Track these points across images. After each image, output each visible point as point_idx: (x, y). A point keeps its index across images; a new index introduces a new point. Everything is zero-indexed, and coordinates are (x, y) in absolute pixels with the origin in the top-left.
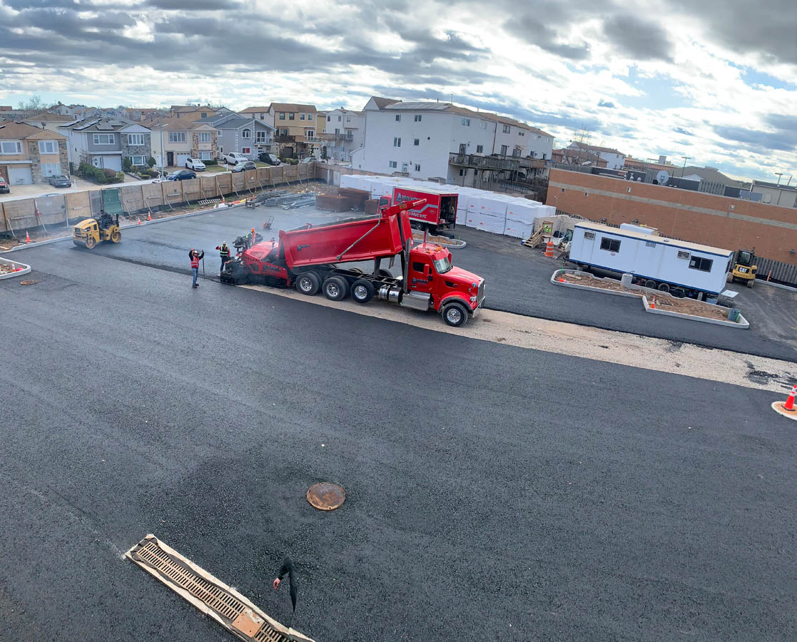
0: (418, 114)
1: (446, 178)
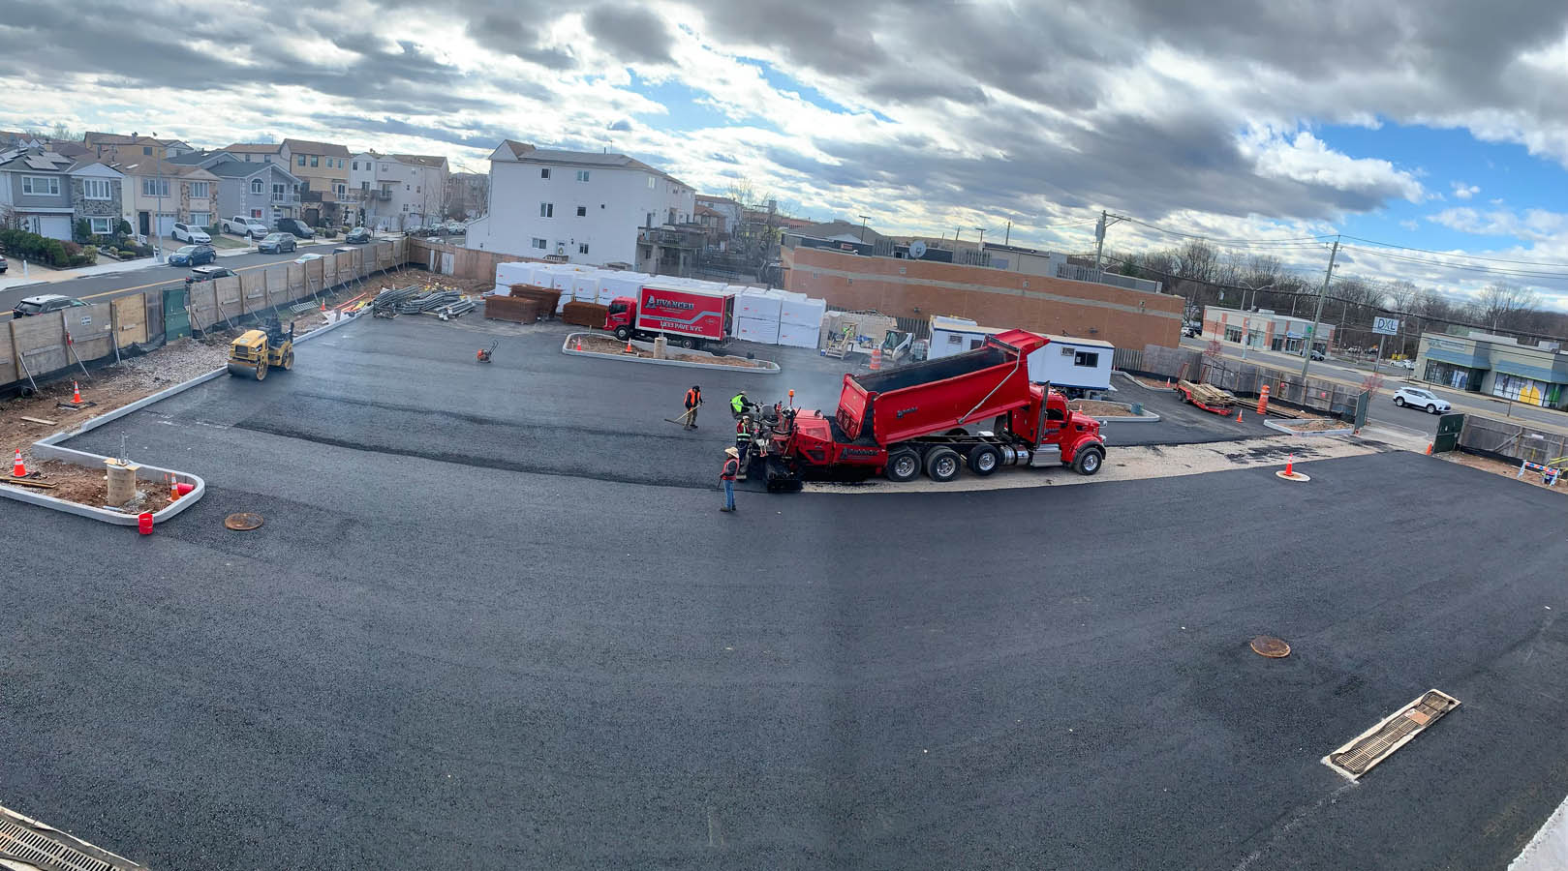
0: (584, 170)
1: (633, 264)
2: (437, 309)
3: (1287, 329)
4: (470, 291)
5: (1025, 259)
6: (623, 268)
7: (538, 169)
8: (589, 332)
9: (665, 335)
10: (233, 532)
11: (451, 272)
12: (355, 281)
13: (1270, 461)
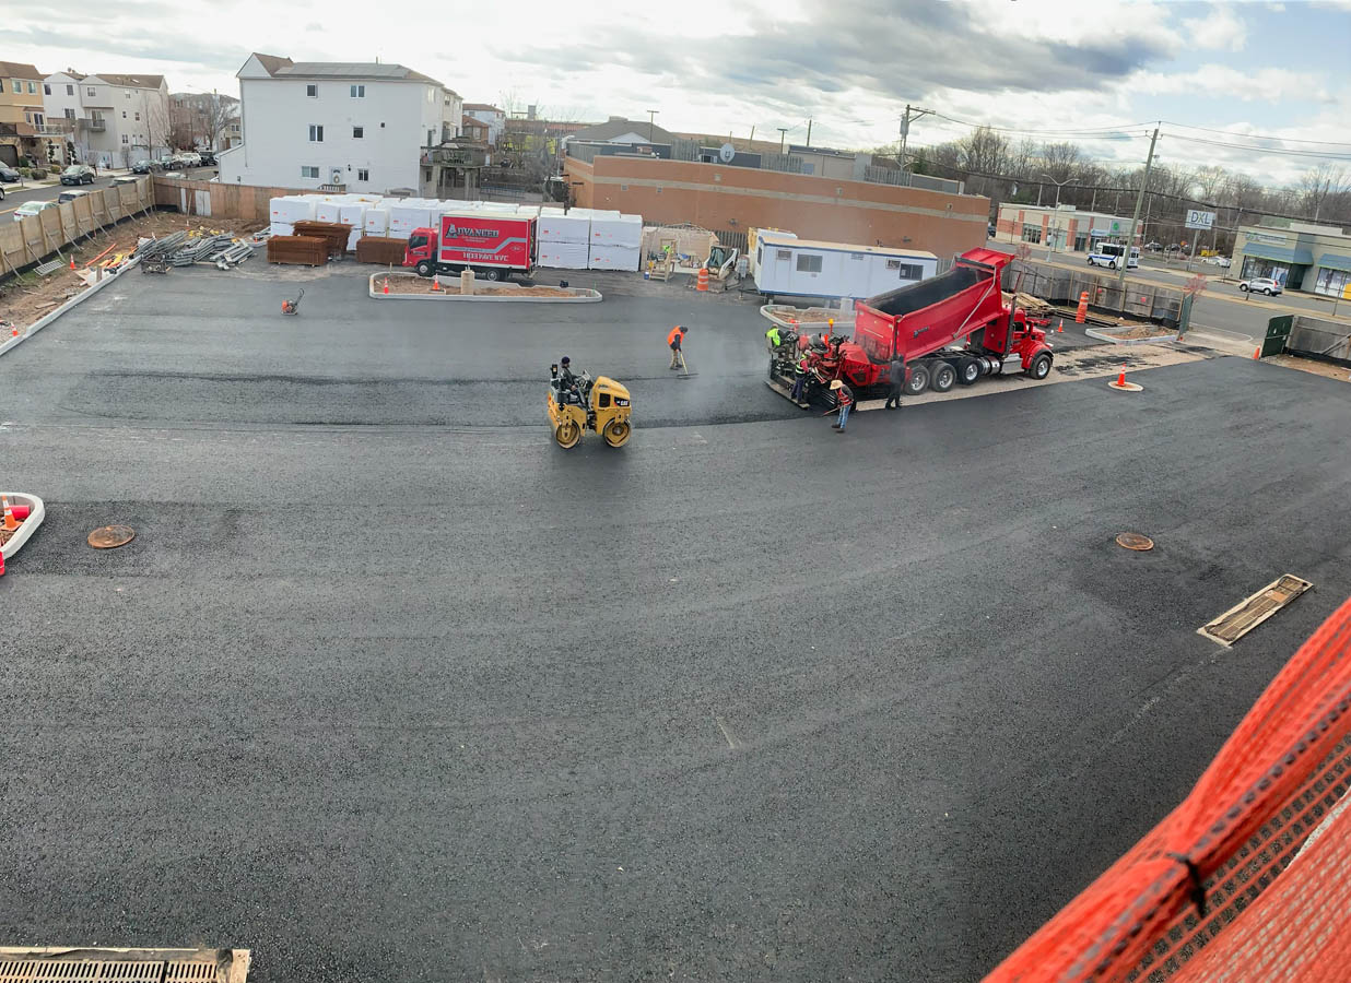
0: (357, 85)
1: (417, 188)
2: (214, 257)
3: (1091, 227)
4: (238, 233)
5: (830, 162)
6: (408, 195)
7: (303, 86)
8: (391, 271)
9: (473, 268)
10: (104, 551)
11: (208, 212)
12: (99, 230)
13: (1099, 372)
